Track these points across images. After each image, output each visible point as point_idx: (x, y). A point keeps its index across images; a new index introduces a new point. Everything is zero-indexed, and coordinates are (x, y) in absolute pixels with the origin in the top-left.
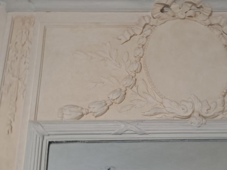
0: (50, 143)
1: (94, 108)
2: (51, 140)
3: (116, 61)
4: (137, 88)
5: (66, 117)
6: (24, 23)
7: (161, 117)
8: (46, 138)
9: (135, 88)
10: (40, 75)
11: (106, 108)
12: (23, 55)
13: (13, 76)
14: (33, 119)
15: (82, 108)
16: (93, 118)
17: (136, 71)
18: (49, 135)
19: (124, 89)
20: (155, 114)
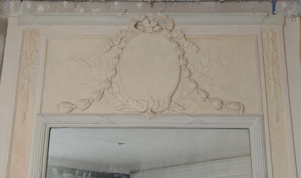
0: (50, 128)
1: (80, 105)
2: (51, 127)
3: (98, 68)
4: (112, 89)
5: (61, 112)
6: (31, 35)
7: (126, 111)
8: (47, 125)
9: (110, 90)
10: (44, 80)
11: (88, 105)
12: (32, 62)
13: (25, 79)
14: (39, 112)
15: (73, 105)
16: (80, 112)
17: (112, 76)
18: (49, 124)
19: (102, 90)
20: (122, 109)
